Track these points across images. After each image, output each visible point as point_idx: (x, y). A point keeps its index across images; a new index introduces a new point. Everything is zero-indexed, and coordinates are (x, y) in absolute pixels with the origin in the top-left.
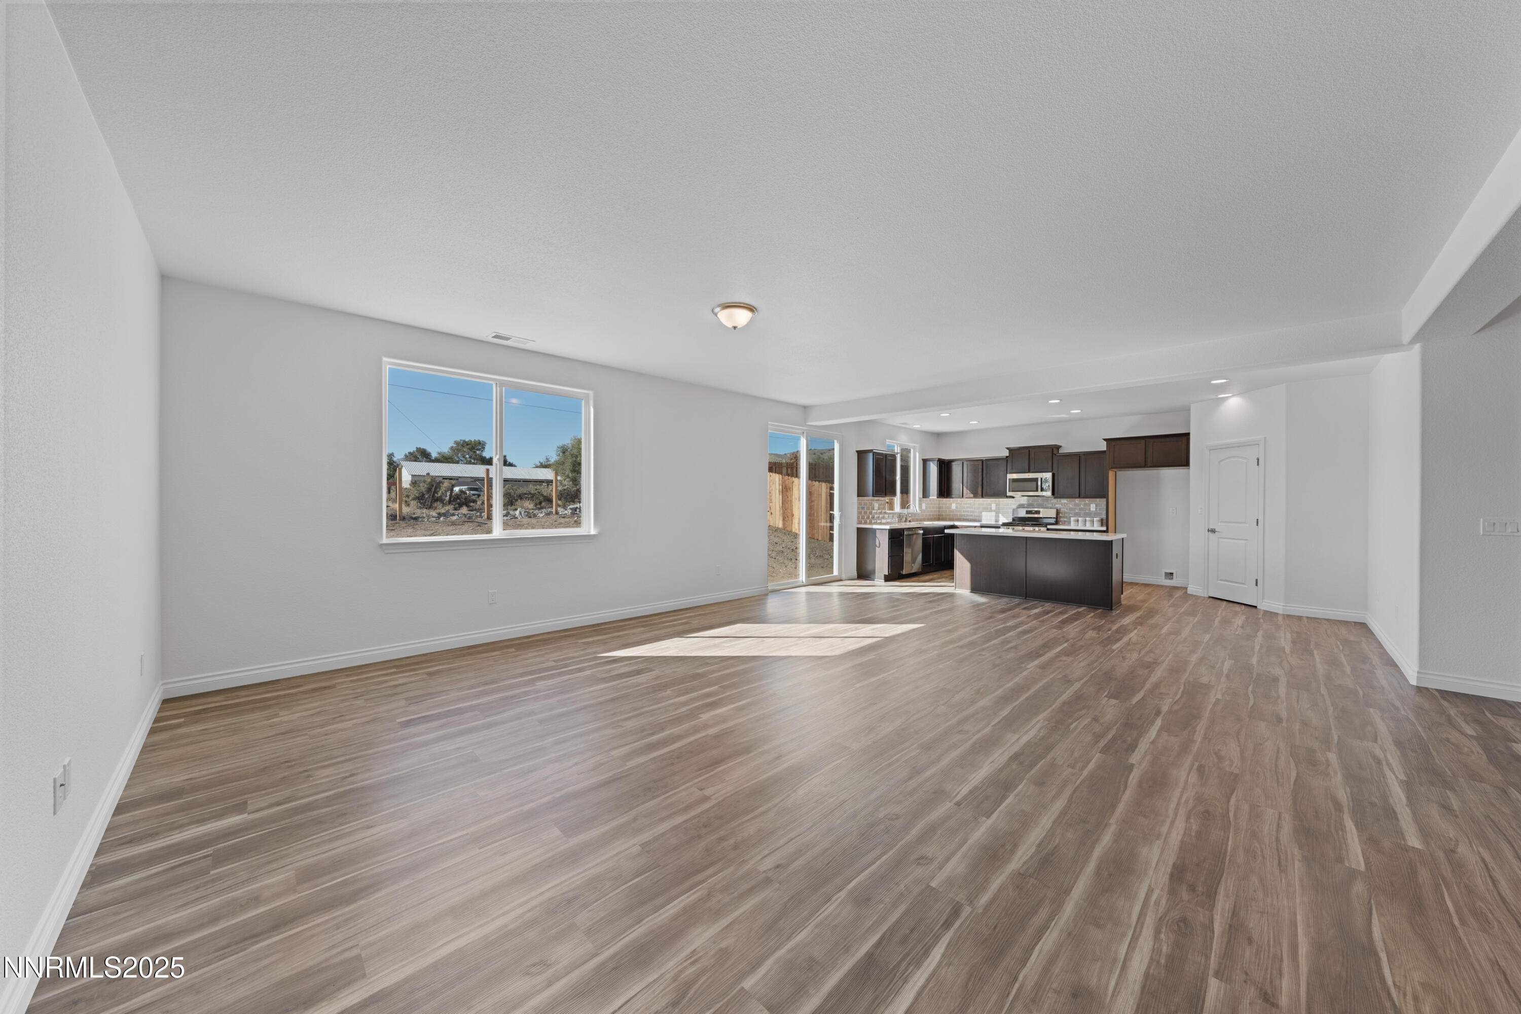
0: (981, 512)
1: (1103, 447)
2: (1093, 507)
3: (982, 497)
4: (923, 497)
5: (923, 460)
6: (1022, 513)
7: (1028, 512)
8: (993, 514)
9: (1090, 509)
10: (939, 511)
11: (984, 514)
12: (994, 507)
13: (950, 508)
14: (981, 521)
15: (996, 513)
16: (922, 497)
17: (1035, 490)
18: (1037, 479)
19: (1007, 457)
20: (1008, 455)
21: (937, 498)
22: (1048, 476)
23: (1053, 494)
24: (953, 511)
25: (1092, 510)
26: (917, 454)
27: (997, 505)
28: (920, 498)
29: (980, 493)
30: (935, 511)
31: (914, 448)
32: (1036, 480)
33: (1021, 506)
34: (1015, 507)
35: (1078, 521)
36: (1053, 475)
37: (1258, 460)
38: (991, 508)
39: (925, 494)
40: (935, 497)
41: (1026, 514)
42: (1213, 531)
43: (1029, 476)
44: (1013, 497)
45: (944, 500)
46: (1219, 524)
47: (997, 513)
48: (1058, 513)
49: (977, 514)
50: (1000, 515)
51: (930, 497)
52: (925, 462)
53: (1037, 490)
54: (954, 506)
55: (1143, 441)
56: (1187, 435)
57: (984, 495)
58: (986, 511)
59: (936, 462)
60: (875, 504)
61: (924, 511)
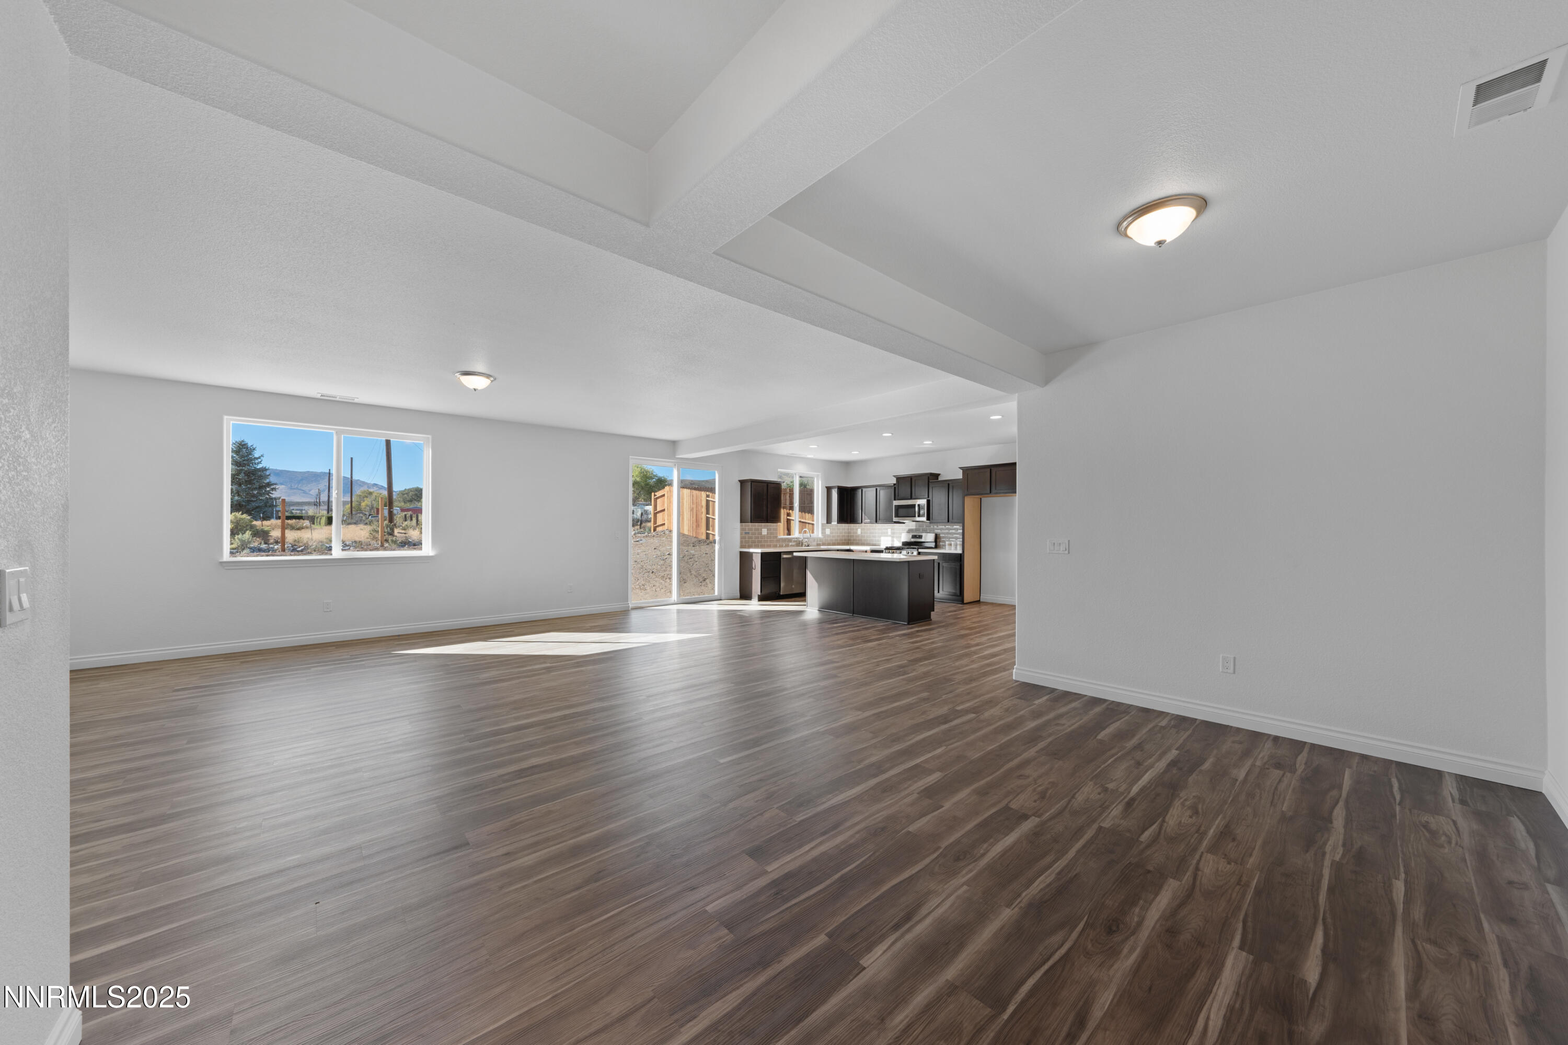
0: (880, 537)
1: (959, 475)
3: (876, 523)
4: (827, 523)
5: (826, 487)
6: (909, 538)
7: (914, 537)
8: (890, 538)
13: (856, 533)
14: (880, 546)
16: (825, 522)
17: (917, 516)
18: (916, 505)
19: (894, 484)
20: (895, 482)
21: (838, 523)
22: (925, 502)
23: (928, 519)
26: (821, 484)
28: (823, 525)
29: (875, 519)
31: (817, 476)
32: (914, 506)
33: (907, 531)
35: (951, 545)
36: (928, 502)
38: (887, 533)
39: (829, 520)
40: (836, 523)
41: (912, 538)
43: (910, 502)
44: (904, 523)
45: (845, 526)
48: (936, 537)
49: (877, 539)
50: (895, 539)
51: (832, 521)
52: (829, 489)
54: (859, 531)
55: (988, 470)
57: (878, 521)
58: (884, 536)
59: (836, 490)
60: (763, 529)
61: (828, 536)
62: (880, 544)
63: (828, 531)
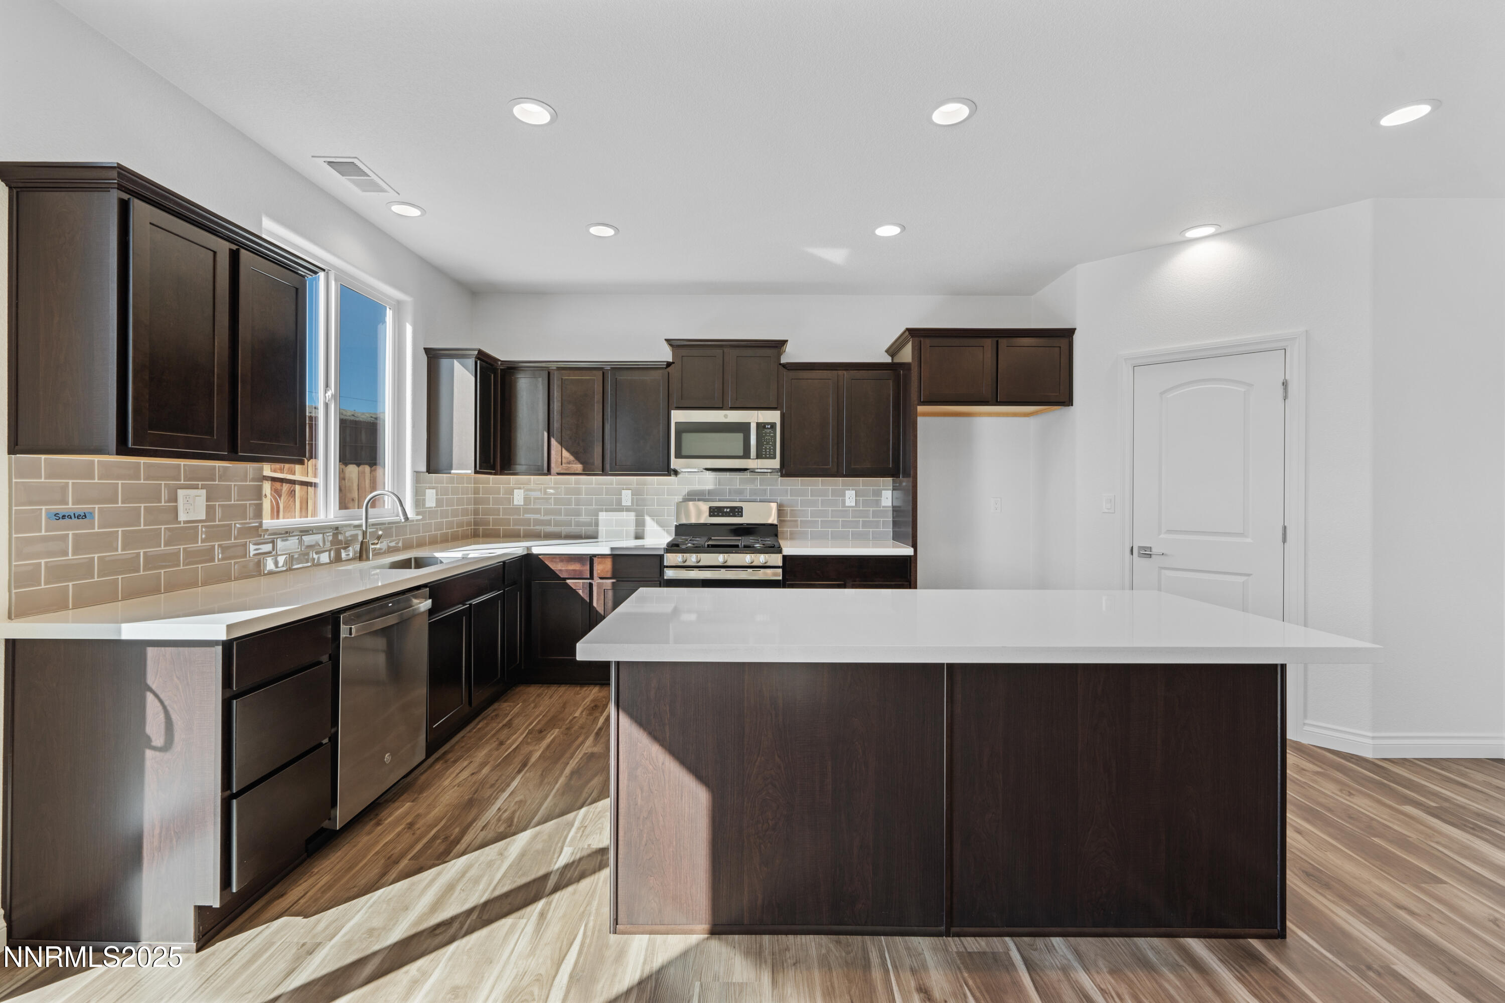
0: (595, 514)
2: (850, 497)
3: (604, 472)
4: (429, 471)
5: (427, 351)
6: (699, 514)
7: (715, 512)
8: (631, 516)
9: (844, 502)
10: (476, 512)
11: (603, 516)
12: (627, 498)
13: (510, 501)
14: (593, 536)
15: (637, 516)
16: (424, 469)
17: (741, 454)
18: (748, 425)
19: (669, 364)
20: (671, 360)
21: (476, 472)
22: (773, 416)
23: (784, 463)
24: (517, 510)
25: (848, 503)
26: (409, 329)
27: (636, 493)
28: (416, 473)
29: (598, 461)
30: (465, 512)
31: (398, 307)
32: (744, 428)
33: (694, 496)
34: (679, 498)
36: (783, 418)
37: (1285, 384)
38: (619, 502)
39: (436, 462)
40: (470, 471)
41: (710, 516)
42: (1146, 553)
43: (726, 416)
44: (682, 473)
45: (492, 480)
46: (1162, 536)
47: (639, 511)
48: (781, 512)
49: (584, 518)
50: (648, 519)
51: (453, 471)
52: (434, 359)
53: (746, 455)
54: (518, 498)
55: (988, 343)
56: (1069, 333)
57: (608, 466)
58: (606, 511)
59: (471, 362)
60: (181, 493)
61: (432, 513)
62: (597, 532)
63: (431, 498)
